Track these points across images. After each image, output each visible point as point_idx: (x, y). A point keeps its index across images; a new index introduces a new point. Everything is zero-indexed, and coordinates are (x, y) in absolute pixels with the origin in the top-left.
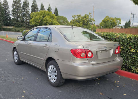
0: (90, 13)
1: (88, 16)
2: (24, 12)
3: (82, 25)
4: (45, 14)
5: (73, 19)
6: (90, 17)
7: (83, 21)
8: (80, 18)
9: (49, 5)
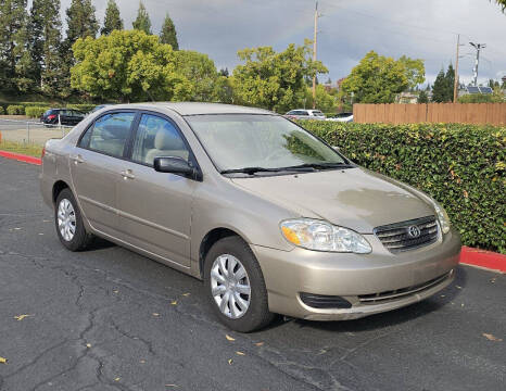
0: (306, 40)
1: (301, 51)
2: (37, 34)
3: (278, 85)
4: (131, 44)
5: (243, 64)
6: (307, 57)
7: (283, 71)
8: (270, 59)
9: (142, 8)
